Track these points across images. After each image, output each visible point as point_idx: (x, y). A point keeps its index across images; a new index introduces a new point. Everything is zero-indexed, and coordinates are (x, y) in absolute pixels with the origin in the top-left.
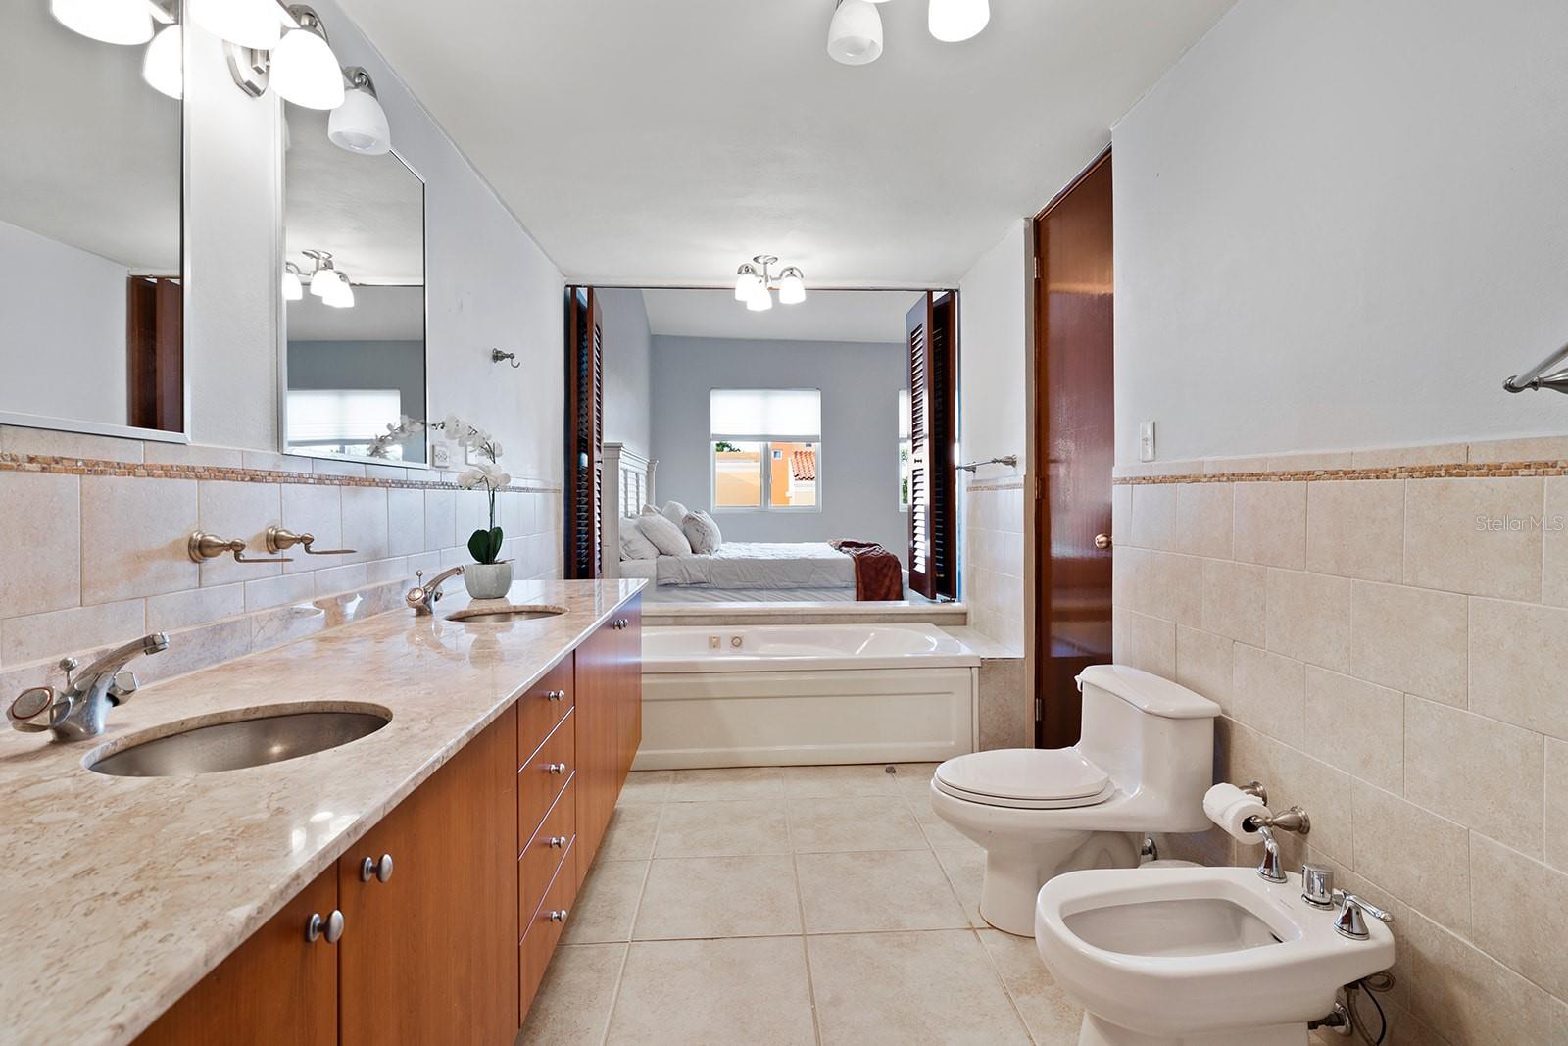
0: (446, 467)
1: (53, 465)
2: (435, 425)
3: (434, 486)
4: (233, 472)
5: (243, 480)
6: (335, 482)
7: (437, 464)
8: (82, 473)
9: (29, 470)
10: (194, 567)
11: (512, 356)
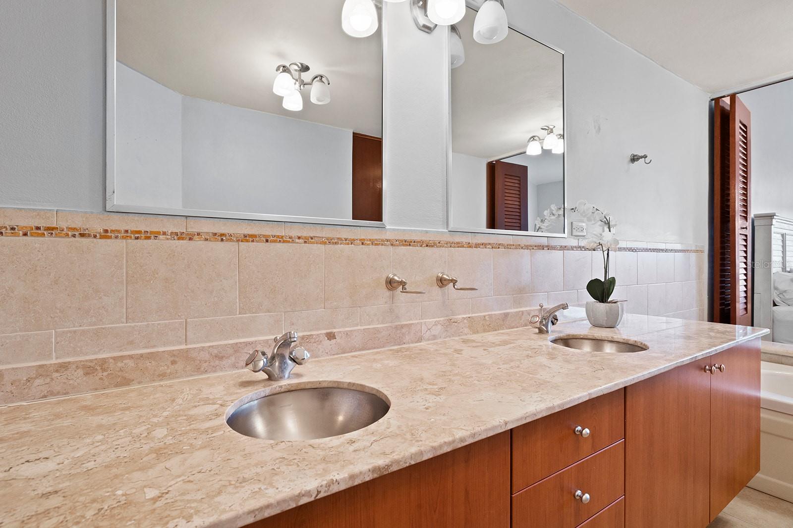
0: (584, 236)
1: (310, 240)
2: (572, 209)
3: (572, 248)
4: (414, 242)
5: (421, 246)
6: (488, 247)
7: (575, 233)
8: (325, 243)
9: (297, 243)
10: (387, 293)
11: (645, 157)
